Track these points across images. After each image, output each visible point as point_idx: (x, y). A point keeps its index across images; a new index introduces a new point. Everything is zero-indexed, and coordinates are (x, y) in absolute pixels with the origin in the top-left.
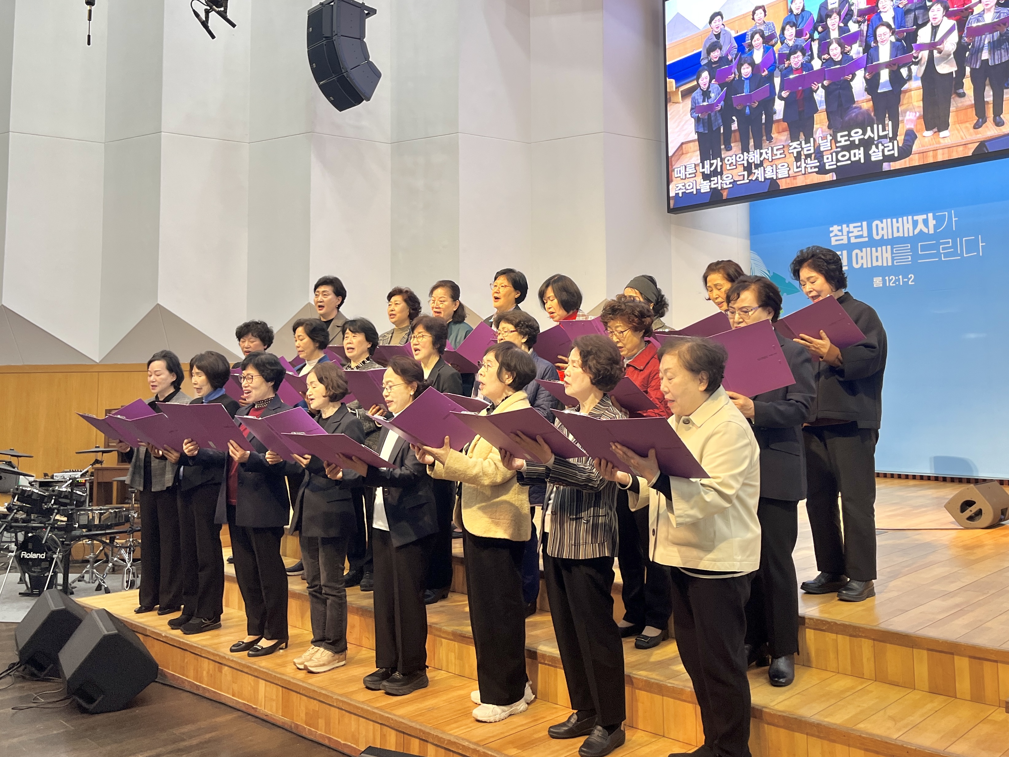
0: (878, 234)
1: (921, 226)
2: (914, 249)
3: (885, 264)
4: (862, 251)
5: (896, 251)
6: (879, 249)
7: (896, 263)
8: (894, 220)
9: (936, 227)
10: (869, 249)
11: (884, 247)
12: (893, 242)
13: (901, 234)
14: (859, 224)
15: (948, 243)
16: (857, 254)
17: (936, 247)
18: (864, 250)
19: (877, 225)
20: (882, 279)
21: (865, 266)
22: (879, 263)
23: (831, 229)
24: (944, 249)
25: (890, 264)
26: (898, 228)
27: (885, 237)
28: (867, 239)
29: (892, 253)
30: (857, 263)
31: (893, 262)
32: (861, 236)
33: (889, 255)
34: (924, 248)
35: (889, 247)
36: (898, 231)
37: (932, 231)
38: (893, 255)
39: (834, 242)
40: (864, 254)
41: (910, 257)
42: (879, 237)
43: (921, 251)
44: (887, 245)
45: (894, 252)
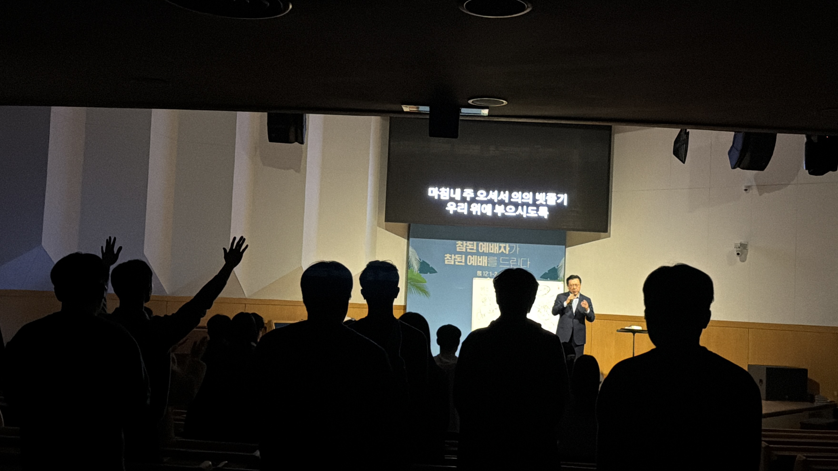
1: (502, 249)
2: (498, 260)
3: (484, 265)
4: (472, 257)
6: (481, 257)
8: (490, 244)
9: (510, 251)
10: (476, 256)
11: (484, 257)
12: (488, 255)
13: (492, 252)
14: (472, 243)
15: (514, 259)
16: (470, 258)
17: (509, 260)
18: (474, 256)
19: (481, 245)
21: (473, 264)
22: (481, 264)
23: (457, 243)
24: (512, 262)
25: (486, 265)
26: (491, 248)
27: (485, 252)
28: (475, 251)
29: (488, 260)
30: (470, 262)
31: (488, 265)
32: (473, 249)
33: (486, 261)
34: (503, 260)
35: (486, 257)
36: (491, 250)
37: (507, 253)
38: (488, 261)
39: (458, 250)
40: (473, 258)
41: (496, 263)
42: (482, 251)
43: (502, 261)
44: (485, 256)
45: (489, 260)
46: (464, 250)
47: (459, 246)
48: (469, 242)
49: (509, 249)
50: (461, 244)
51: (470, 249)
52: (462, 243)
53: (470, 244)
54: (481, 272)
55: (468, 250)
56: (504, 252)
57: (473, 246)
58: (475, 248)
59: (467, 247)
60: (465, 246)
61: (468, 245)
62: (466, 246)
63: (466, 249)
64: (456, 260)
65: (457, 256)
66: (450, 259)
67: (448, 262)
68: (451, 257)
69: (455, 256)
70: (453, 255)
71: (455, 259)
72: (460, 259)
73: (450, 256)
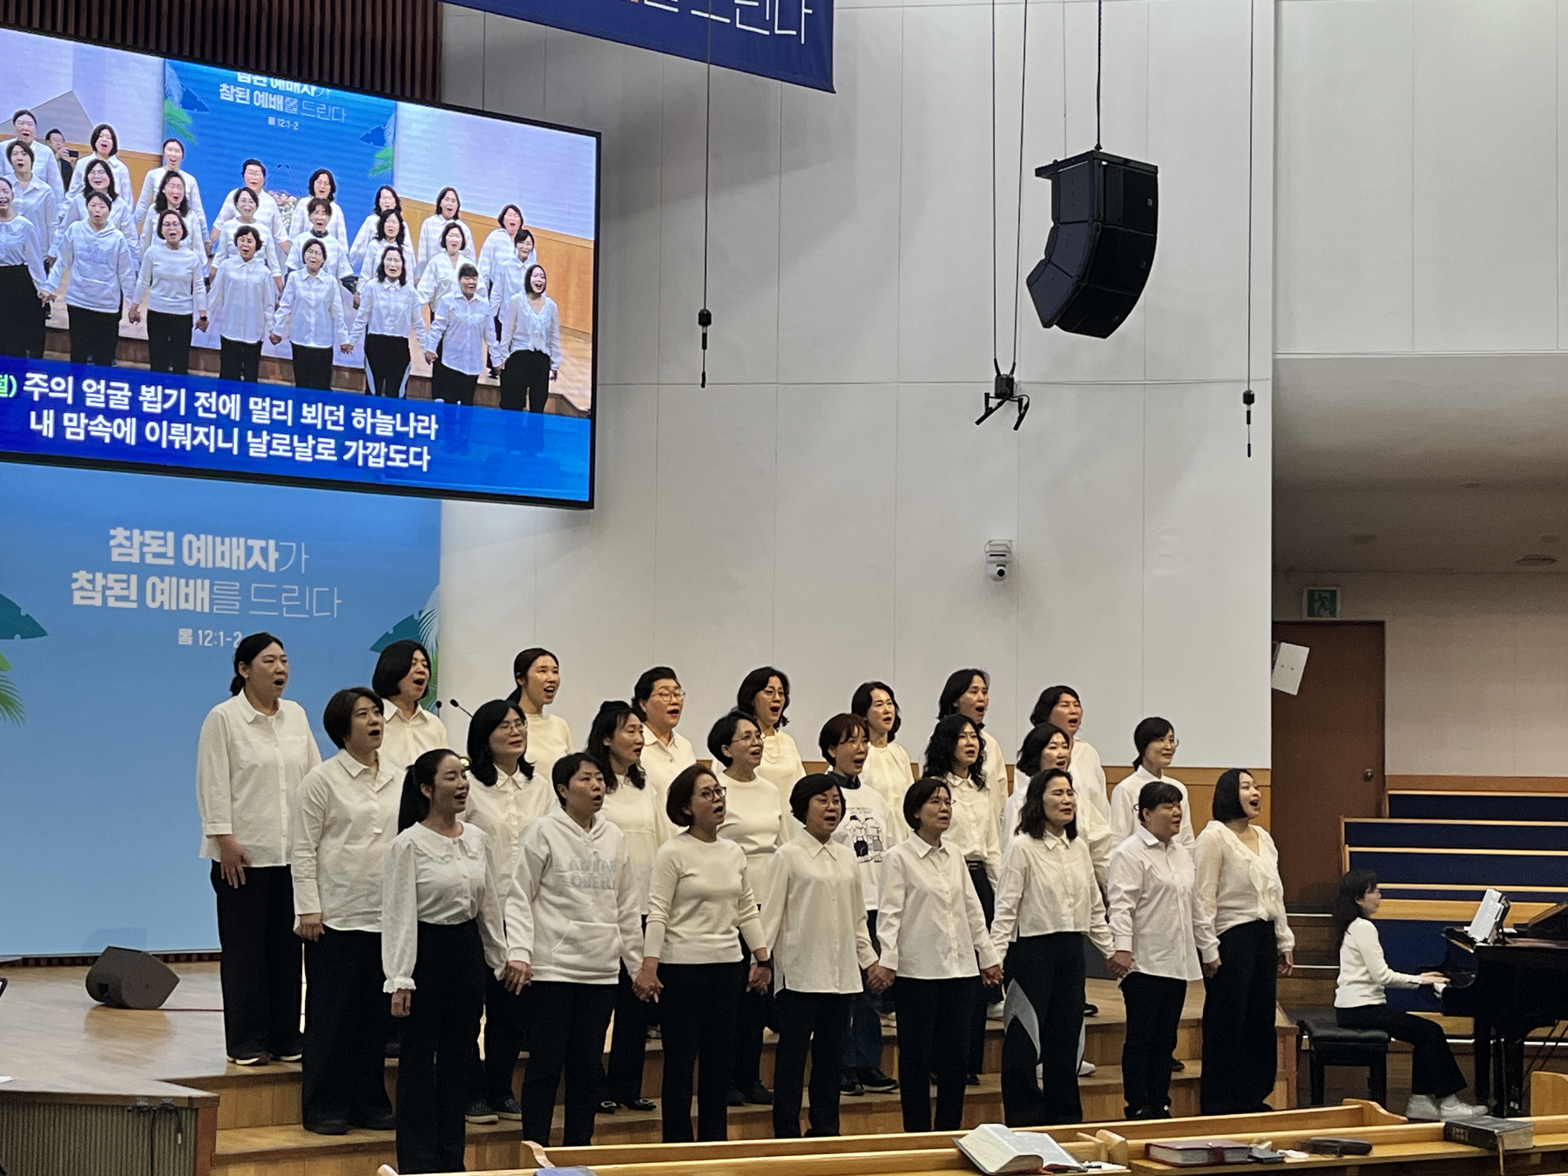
0: (190, 557)
1: (257, 558)
2: (244, 592)
3: (199, 609)
4: (162, 581)
5: (217, 589)
6: (192, 582)
7: (217, 609)
8: (218, 540)
9: (278, 563)
10: (174, 579)
11: (199, 581)
12: (215, 575)
13: (226, 564)
14: (161, 534)
15: (293, 591)
16: (154, 585)
17: (276, 594)
18: (167, 579)
19: (190, 543)
20: (193, 632)
21: (166, 607)
22: (190, 606)
23: (112, 532)
24: (287, 599)
25: (207, 610)
26: (223, 553)
27: (203, 565)
28: (171, 562)
29: (212, 592)
30: (154, 600)
31: (211, 608)
32: (163, 555)
33: (206, 594)
34: (259, 593)
35: (207, 582)
36: (223, 559)
37: (272, 569)
38: (214, 596)
39: (115, 558)
40: (165, 586)
41: (237, 603)
42: (192, 563)
43: (255, 598)
44: (203, 579)
45: (215, 591)
46: (136, 559)
47: (120, 545)
48: (148, 534)
49: (276, 555)
50: (127, 538)
51: (156, 555)
52: (128, 533)
53: (153, 537)
54: (190, 631)
55: (149, 560)
56: (263, 565)
57: (165, 545)
58: (171, 553)
59: (145, 549)
60: (136, 545)
61: (148, 540)
62: (143, 545)
63: (142, 555)
64: (108, 593)
65: (111, 577)
66: (89, 586)
67: (83, 598)
68: (92, 582)
69: (105, 577)
70: (99, 575)
71: (105, 588)
72: (122, 589)
73: (90, 576)
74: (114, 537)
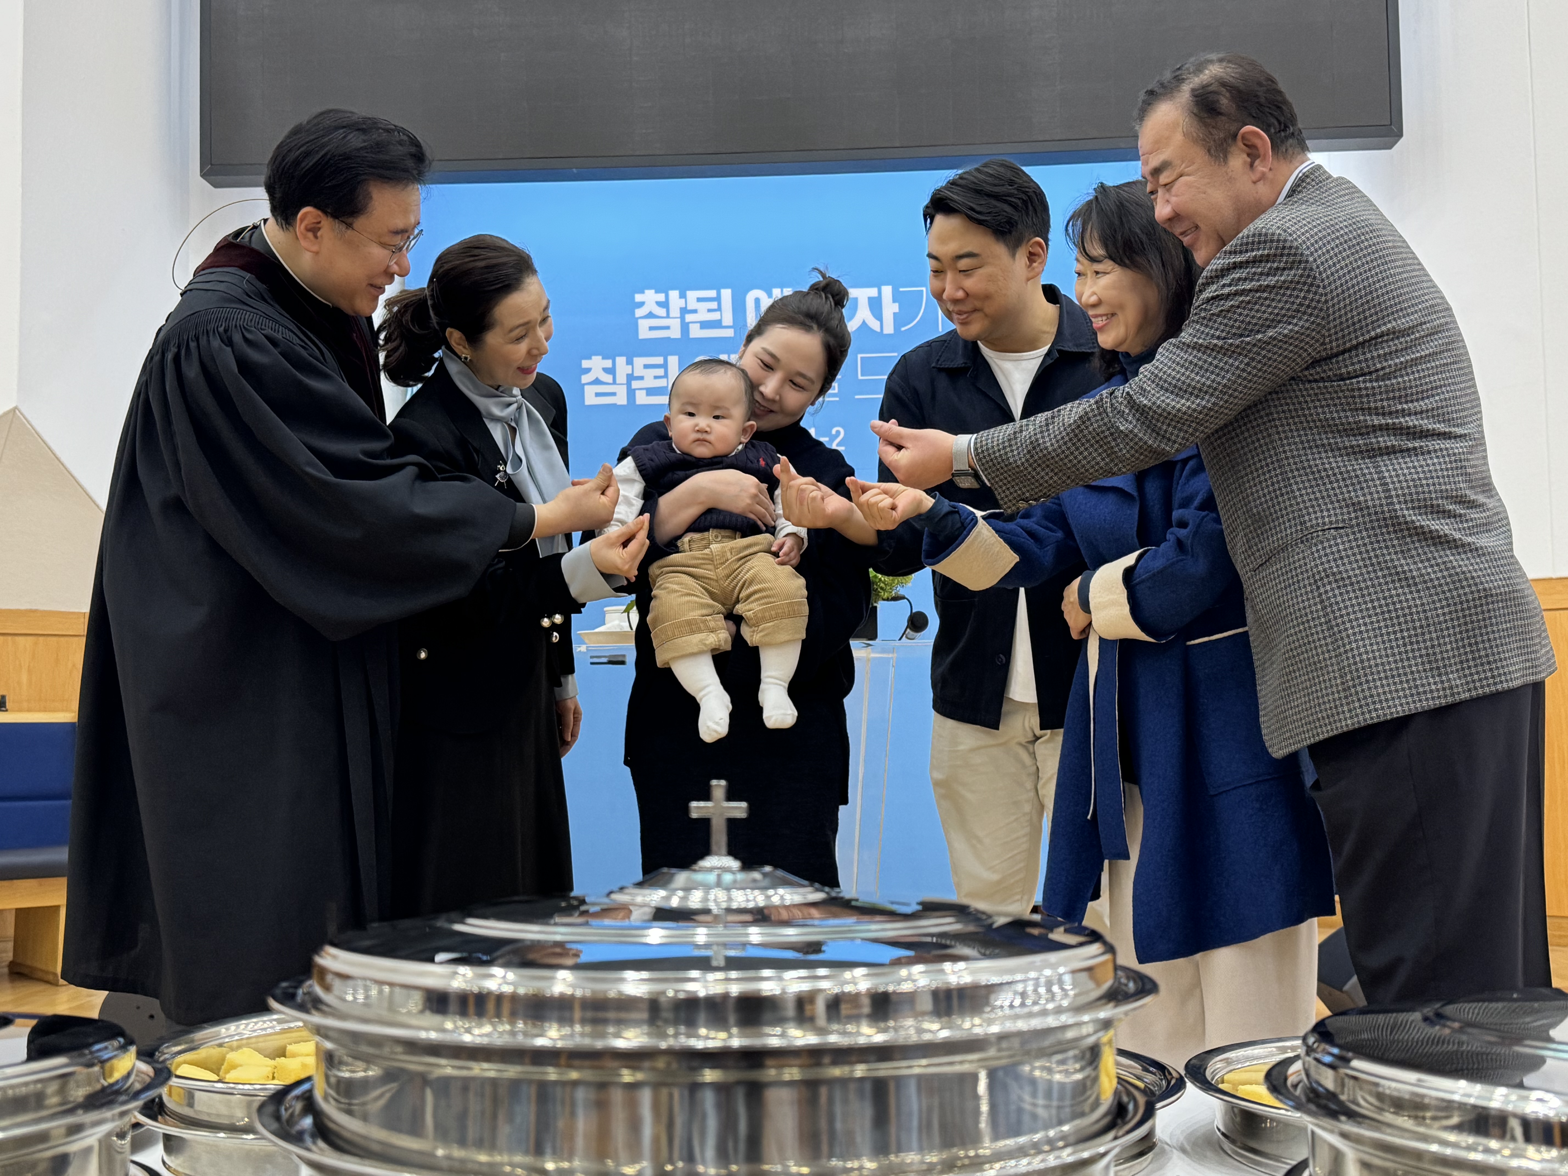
1: (864, 314)
9: (898, 320)
14: (712, 293)
19: (757, 302)
23: (639, 298)
28: (730, 332)
37: (889, 329)
39: (644, 333)
46: (675, 333)
47: (651, 315)
48: (692, 295)
49: (896, 308)
50: (659, 304)
51: (705, 325)
52: (661, 297)
53: (699, 300)
55: (696, 332)
56: (874, 325)
57: (719, 309)
58: (728, 318)
59: (689, 318)
60: (675, 312)
61: (692, 304)
62: (684, 311)
63: (685, 327)
64: (635, 384)
65: (639, 362)
66: (608, 378)
67: (598, 395)
68: (611, 371)
69: (630, 362)
70: (621, 361)
71: (631, 378)
72: (656, 377)
73: (608, 364)
74: (642, 304)
